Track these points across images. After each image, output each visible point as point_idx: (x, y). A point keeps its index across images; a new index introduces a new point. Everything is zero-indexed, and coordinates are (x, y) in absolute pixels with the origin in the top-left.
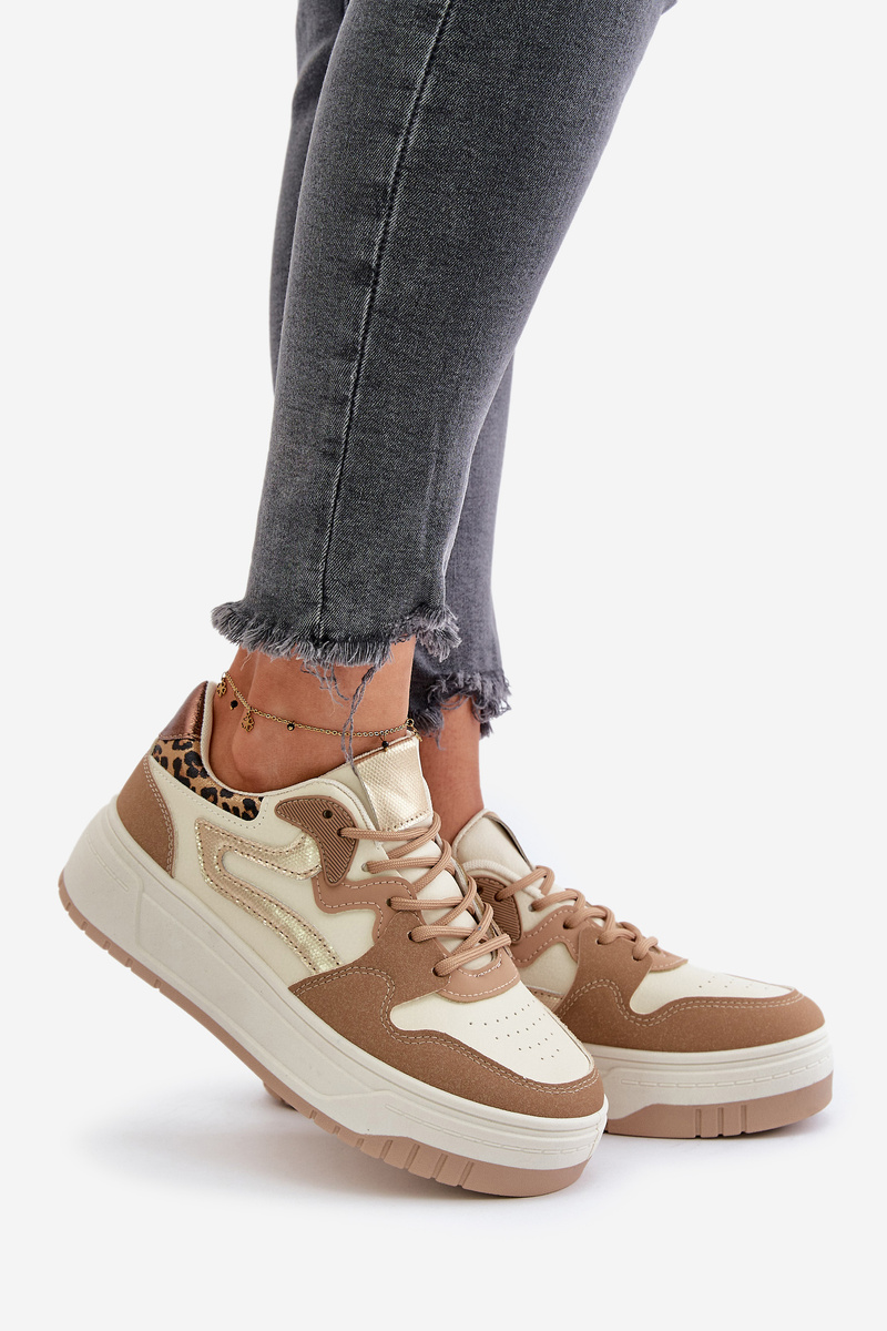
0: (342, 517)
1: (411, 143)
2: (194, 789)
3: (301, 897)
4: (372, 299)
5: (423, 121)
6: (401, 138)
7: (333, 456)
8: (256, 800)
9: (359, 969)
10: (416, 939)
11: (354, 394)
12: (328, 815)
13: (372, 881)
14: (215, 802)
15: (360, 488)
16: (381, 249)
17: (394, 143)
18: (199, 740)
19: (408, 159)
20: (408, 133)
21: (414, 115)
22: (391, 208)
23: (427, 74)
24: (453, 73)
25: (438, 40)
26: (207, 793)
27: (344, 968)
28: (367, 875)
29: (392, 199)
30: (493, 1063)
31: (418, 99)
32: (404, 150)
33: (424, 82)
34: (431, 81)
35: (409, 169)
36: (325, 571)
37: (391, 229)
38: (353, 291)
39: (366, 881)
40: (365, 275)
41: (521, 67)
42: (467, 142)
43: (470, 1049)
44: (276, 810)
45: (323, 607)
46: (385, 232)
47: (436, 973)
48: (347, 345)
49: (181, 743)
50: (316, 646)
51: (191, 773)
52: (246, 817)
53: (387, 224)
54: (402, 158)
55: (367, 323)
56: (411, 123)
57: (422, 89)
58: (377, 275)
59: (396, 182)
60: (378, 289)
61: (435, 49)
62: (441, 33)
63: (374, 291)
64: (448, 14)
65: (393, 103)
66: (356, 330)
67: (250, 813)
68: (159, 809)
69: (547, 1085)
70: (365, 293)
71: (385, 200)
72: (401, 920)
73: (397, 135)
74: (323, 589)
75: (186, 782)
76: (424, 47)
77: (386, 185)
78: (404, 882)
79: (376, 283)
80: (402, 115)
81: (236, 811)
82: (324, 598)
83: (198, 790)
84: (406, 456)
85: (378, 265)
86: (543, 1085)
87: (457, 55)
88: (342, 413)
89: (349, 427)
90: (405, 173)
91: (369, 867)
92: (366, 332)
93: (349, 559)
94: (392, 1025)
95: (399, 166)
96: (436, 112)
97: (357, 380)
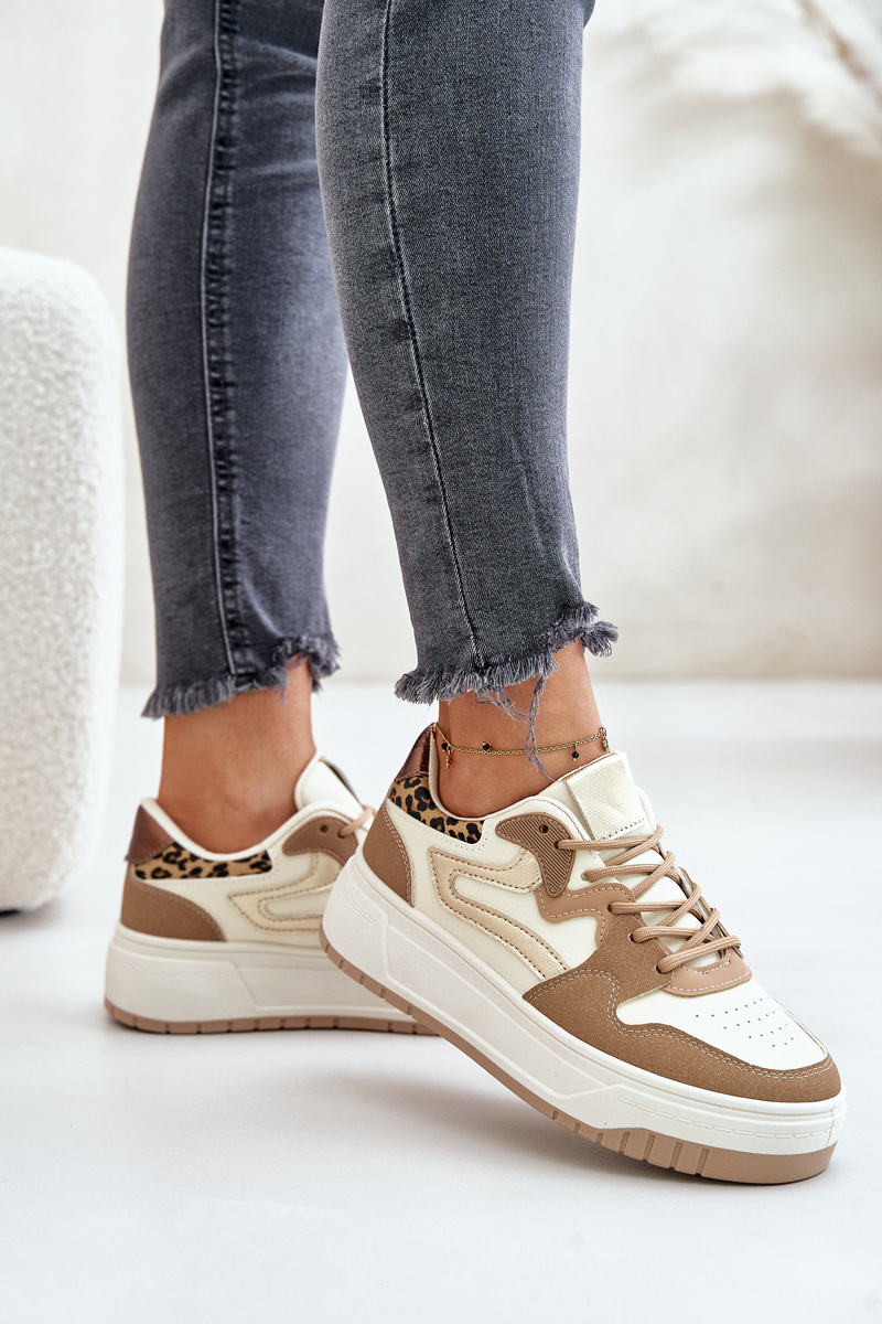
0: (463, 551)
1: (396, 203)
2: (424, 822)
3: (525, 909)
4: (416, 349)
5: (399, 180)
6: (387, 202)
7: (435, 500)
8: (478, 825)
9: (586, 973)
10: (636, 939)
11: (432, 438)
12: (545, 829)
13: (592, 888)
14: (443, 831)
15: (467, 519)
16: (407, 303)
17: (382, 209)
18: (428, 776)
19: (399, 218)
20: (391, 195)
21: (389, 179)
22: (402, 265)
23: (387, 140)
24: (407, 130)
25: (386, 108)
26: (436, 824)
27: (571, 972)
28: (586, 884)
29: (399, 257)
30: (718, 1051)
31: (388, 164)
32: (392, 211)
33: (388, 148)
34: (392, 144)
35: (402, 226)
36: (465, 605)
37: (408, 283)
38: (399, 348)
39: (586, 890)
40: (402, 330)
41: (462, 102)
42: (441, 183)
43: (696, 1039)
44: (497, 830)
45: (476, 637)
46: (405, 288)
47: (659, 972)
48: (411, 398)
49: (411, 781)
50: (482, 675)
51: (422, 807)
52: (471, 841)
53: (403, 281)
54: (394, 219)
55: (420, 372)
56: (390, 186)
57: (388, 154)
58: (412, 326)
59: (397, 241)
60: (417, 338)
61: (386, 117)
62: (386, 101)
63: (415, 342)
64: (385, 84)
65: (370, 176)
66: (413, 382)
67: (474, 836)
68: (396, 844)
69: (774, 1071)
70: (408, 346)
71: (394, 261)
72: (622, 923)
73: (382, 201)
74: (470, 621)
75: (417, 816)
76: (375, 120)
77: (390, 247)
78: (622, 887)
79: (414, 334)
80: (380, 183)
81: (461, 837)
82: (474, 629)
83: (428, 822)
84: (496, 476)
85: (410, 318)
86: (770, 1071)
87: (405, 114)
88: (429, 459)
89: (439, 469)
90: (401, 230)
91: (587, 876)
92: (422, 380)
93: (481, 586)
94: (618, 1021)
95: (394, 227)
96: (407, 168)
97: (430, 425)
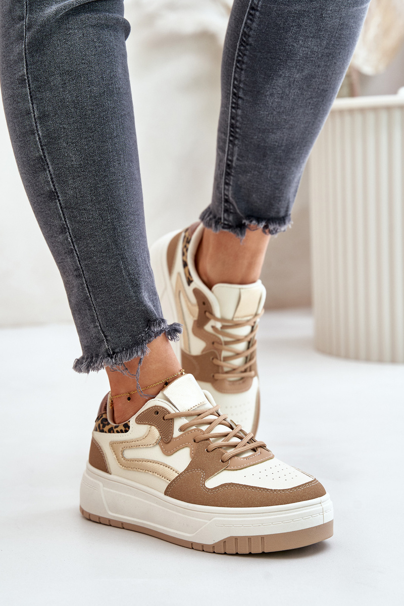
1: (41, 134)
3: (157, 454)
4: (60, 204)
5: (40, 124)
6: (36, 134)
7: (80, 276)
8: (128, 423)
9: (188, 471)
10: (210, 451)
11: (74, 247)
12: (157, 413)
13: (185, 434)
14: (114, 432)
16: (53, 182)
17: (35, 138)
18: (106, 413)
19: (42, 141)
20: (38, 131)
21: (36, 123)
22: (48, 164)
23: (32, 104)
25: (30, 89)
26: (110, 431)
27: (181, 474)
28: (182, 433)
29: (46, 160)
30: (256, 488)
31: (34, 116)
32: (39, 139)
33: (33, 108)
34: (35, 106)
35: (45, 145)
36: (100, 325)
37: (52, 172)
38: (52, 204)
39: (182, 435)
40: (53, 195)
41: (65, 83)
42: (61, 124)
43: (245, 485)
44: (136, 422)
45: (107, 340)
46: (51, 175)
47: (223, 462)
48: (61, 228)
49: (99, 417)
50: (112, 358)
51: (104, 426)
52: (126, 431)
53: (49, 171)
54: (40, 142)
55: (63, 215)
56: (37, 127)
57: (34, 111)
58: (57, 193)
59: (44, 153)
60: (60, 198)
61: (30, 93)
62: (29, 85)
63: (59, 200)
64: (28, 77)
65: (27, 123)
66: (61, 220)
67: (127, 429)
70: (56, 202)
71: (44, 162)
72: (201, 445)
73: (34, 134)
74: (103, 333)
75: (103, 431)
76: (26, 94)
77: (41, 156)
78: (199, 430)
79: (58, 197)
80: (32, 125)
81: (122, 431)
82: (105, 336)
83: (107, 431)
85: (55, 189)
86: (283, 490)
87: (39, 91)
88: (74, 256)
89: (79, 261)
90: (44, 148)
91: (181, 429)
94: (207, 488)
95: (41, 146)
96: (43, 117)
97: (72, 240)
